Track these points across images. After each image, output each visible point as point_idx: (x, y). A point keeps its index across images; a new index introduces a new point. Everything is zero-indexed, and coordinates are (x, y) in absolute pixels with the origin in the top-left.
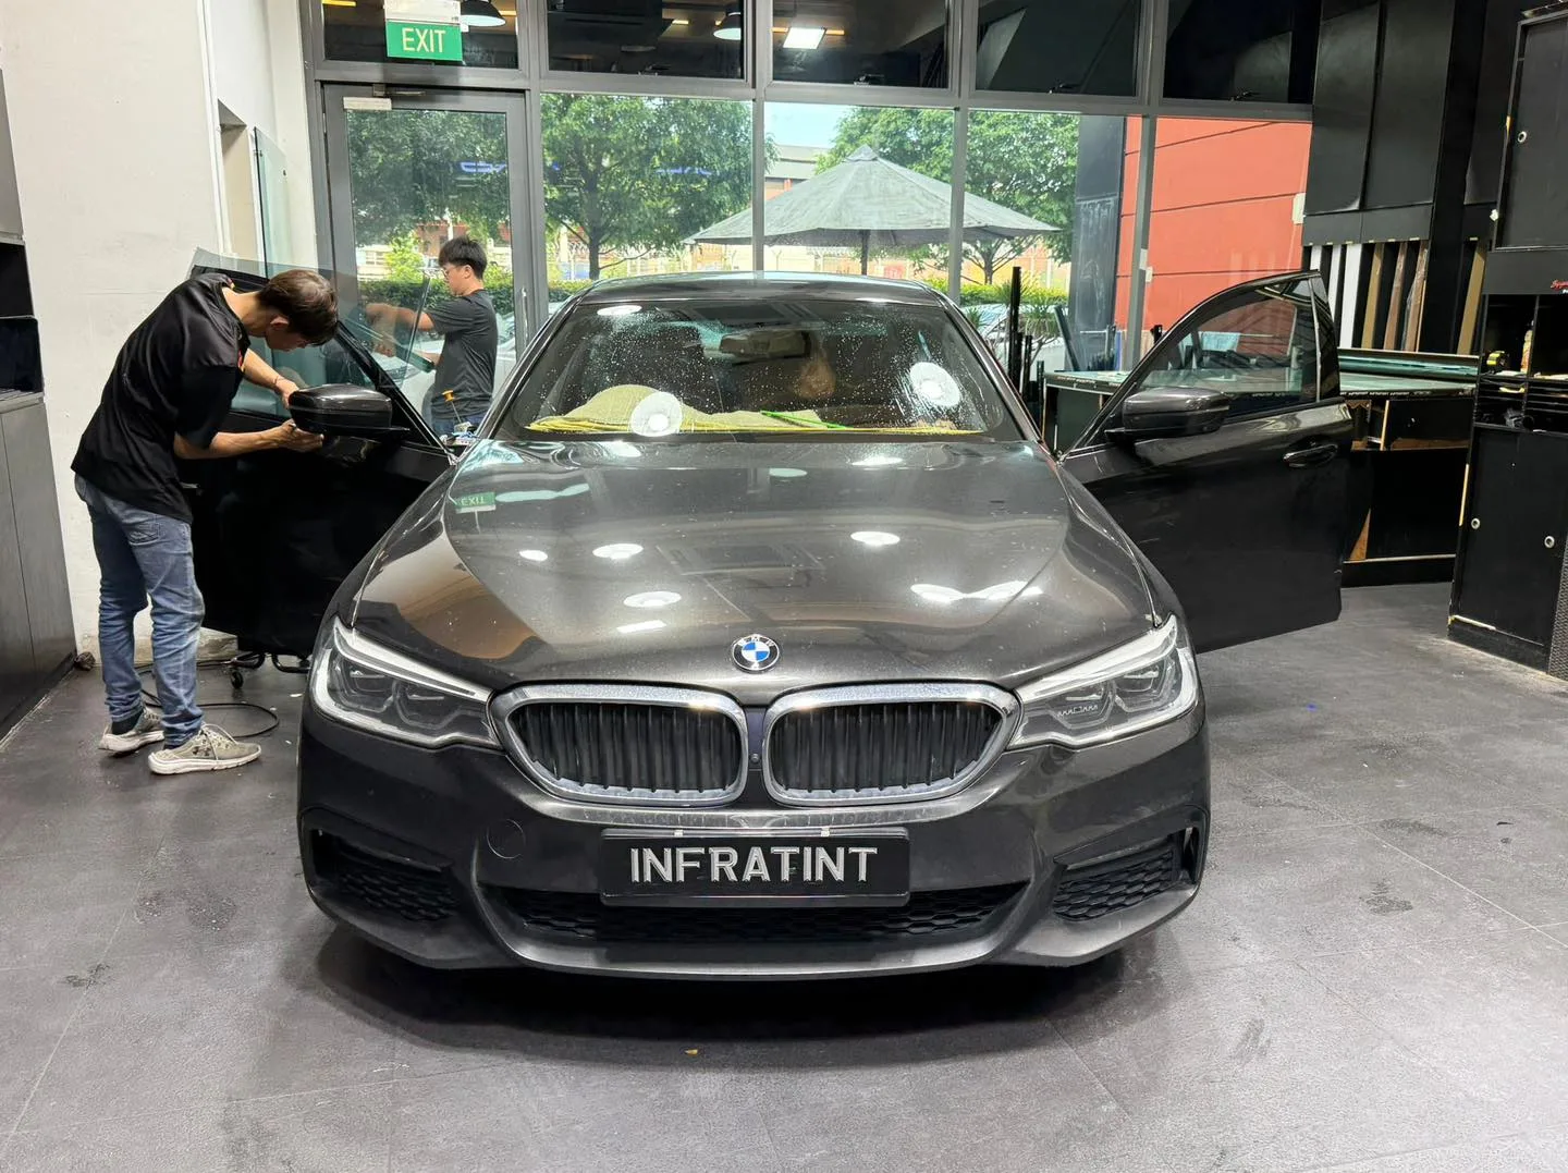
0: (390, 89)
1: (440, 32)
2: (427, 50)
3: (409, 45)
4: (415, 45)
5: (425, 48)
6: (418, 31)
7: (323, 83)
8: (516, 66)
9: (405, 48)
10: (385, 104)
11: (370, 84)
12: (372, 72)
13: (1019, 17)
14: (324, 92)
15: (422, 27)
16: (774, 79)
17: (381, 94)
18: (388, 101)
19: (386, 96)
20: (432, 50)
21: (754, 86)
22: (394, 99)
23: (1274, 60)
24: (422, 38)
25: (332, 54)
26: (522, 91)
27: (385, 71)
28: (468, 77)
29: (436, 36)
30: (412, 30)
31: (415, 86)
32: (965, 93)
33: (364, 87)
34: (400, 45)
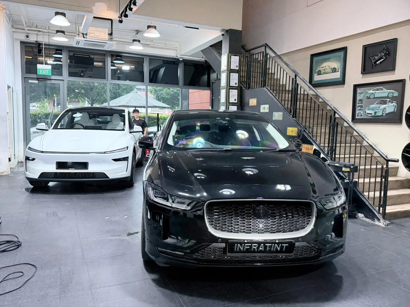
0: (38, 79)
1: (47, 70)
3: (41, 72)
4: (43, 72)
5: (44, 73)
7: (25, 78)
8: (62, 76)
10: (37, 82)
12: (34, 76)
13: (164, 68)
14: (25, 79)
15: (44, 70)
16: (111, 79)
18: (37, 81)
19: (37, 80)
20: (46, 73)
21: (107, 81)
25: (26, 73)
26: (63, 80)
27: (36, 76)
28: (52, 78)
29: (47, 71)
30: (42, 70)
31: (43, 79)
32: (147, 83)
33: (33, 79)
34: (40, 72)
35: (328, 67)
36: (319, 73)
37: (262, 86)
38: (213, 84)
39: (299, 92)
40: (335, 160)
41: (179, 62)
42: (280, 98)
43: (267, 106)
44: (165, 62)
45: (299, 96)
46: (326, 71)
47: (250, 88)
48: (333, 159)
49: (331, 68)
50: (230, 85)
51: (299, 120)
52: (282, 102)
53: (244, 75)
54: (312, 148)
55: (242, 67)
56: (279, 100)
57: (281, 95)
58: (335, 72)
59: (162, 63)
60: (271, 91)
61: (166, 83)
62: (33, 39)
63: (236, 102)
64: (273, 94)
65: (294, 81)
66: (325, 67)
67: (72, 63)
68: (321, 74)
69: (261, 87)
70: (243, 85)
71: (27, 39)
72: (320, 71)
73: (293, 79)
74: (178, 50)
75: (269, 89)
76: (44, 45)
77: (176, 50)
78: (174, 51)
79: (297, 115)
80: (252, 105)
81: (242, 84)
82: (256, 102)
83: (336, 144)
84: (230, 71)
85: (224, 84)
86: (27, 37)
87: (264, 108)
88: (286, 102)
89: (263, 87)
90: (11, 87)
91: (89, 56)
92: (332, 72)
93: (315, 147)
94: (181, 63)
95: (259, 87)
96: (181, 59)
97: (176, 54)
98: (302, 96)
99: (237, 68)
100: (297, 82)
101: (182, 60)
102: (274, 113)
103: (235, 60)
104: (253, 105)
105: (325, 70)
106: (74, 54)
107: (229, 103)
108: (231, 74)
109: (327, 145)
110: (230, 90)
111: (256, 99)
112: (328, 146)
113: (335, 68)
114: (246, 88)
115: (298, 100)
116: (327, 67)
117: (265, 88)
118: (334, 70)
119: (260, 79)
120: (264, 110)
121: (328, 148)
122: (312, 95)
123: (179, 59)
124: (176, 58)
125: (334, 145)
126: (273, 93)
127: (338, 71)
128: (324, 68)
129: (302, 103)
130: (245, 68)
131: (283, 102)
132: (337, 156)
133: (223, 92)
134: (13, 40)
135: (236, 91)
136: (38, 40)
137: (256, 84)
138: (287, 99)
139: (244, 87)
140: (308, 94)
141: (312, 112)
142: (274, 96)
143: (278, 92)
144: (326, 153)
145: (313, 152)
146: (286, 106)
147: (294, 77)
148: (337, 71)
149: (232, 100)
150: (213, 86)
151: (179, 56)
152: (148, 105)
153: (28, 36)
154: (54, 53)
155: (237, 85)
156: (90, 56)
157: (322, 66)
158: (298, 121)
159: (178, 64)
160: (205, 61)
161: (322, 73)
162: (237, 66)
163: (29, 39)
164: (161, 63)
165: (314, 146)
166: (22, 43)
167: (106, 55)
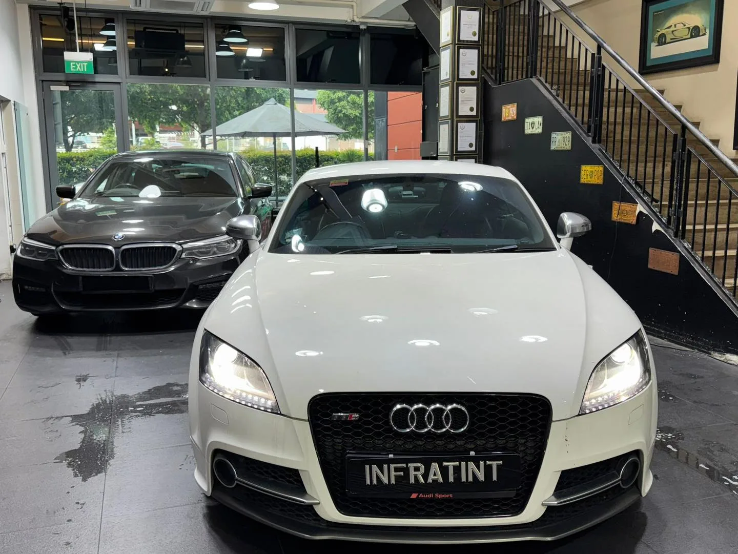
0: (68, 83)
1: (85, 64)
3: (73, 68)
4: (76, 68)
5: (80, 69)
6: (77, 64)
7: (43, 81)
8: (117, 74)
9: (72, 70)
10: (67, 88)
11: (60, 81)
12: (60, 76)
14: (43, 86)
15: (78, 62)
16: (218, 78)
17: (64, 84)
19: (66, 85)
20: (82, 70)
21: (210, 81)
22: (70, 86)
24: (78, 66)
25: (45, 71)
26: (120, 83)
27: (65, 77)
28: (97, 79)
29: (84, 65)
30: (74, 63)
31: (78, 82)
32: (292, 83)
33: (58, 82)
34: (71, 69)
35: (683, 25)
36: (662, 41)
37: (529, 76)
38: (426, 77)
39: (606, 86)
40: (683, 238)
41: (359, 33)
42: (567, 102)
43: (538, 120)
44: (331, 35)
45: (606, 94)
46: (677, 34)
47: (504, 81)
48: (680, 234)
49: (689, 28)
50: (460, 77)
51: (606, 148)
52: (570, 109)
53: (490, 53)
54: (635, 211)
55: (486, 36)
56: (565, 105)
57: (567, 93)
58: (697, 35)
59: (326, 38)
60: (547, 85)
61: (333, 81)
63: (474, 113)
64: (552, 91)
65: (597, 60)
66: (675, 26)
67: (141, 47)
68: (665, 43)
69: (527, 77)
70: (488, 74)
72: (663, 35)
73: (593, 55)
74: (355, 7)
75: (544, 81)
76: (77, 11)
77: (352, 7)
78: (347, 9)
79: (603, 137)
80: (507, 119)
81: (486, 72)
82: (515, 112)
83: (686, 200)
84: (459, 44)
85: (447, 75)
87: (533, 123)
88: (580, 109)
89: (531, 77)
90: (12, 102)
91: (175, 32)
92: (689, 36)
93: (640, 208)
94: (364, 35)
95: (522, 77)
96: (362, 27)
97: (352, 17)
98: (613, 95)
99: (476, 38)
100: (603, 62)
101: (365, 28)
102: (554, 135)
103: (471, 21)
104: (510, 118)
105: (674, 33)
106: (145, 29)
107: (458, 116)
108: (461, 51)
109: (667, 203)
110: (460, 88)
111: (515, 105)
112: (670, 206)
113: (696, 28)
114: (495, 81)
115: (605, 104)
116: (680, 26)
117: (534, 80)
118: (695, 32)
119: (525, 60)
120: (533, 128)
121: (669, 210)
122: (635, 90)
123: (359, 26)
124: (351, 24)
125: (682, 203)
126: (552, 89)
127: (704, 35)
128: (673, 28)
129: (620, 110)
130: (492, 38)
131: (573, 109)
132: (689, 227)
133: (445, 93)
135: (475, 88)
136: (64, 2)
137: (515, 72)
138: (580, 101)
139: (492, 79)
140: (625, 87)
141: (644, 128)
142: (553, 96)
143: (562, 87)
144: (664, 220)
145: (635, 218)
146: (579, 118)
147: (595, 51)
148: (701, 34)
149: (464, 110)
150: (424, 82)
151: (357, 20)
152: (297, 130)
154: (101, 27)
155: (475, 76)
156: (177, 31)
157: (668, 25)
158: (604, 151)
159: (358, 39)
160: (415, 28)
161: (668, 40)
162: (474, 34)
164: (324, 37)
165: (639, 204)
166: (33, 8)
167: (205, 25)
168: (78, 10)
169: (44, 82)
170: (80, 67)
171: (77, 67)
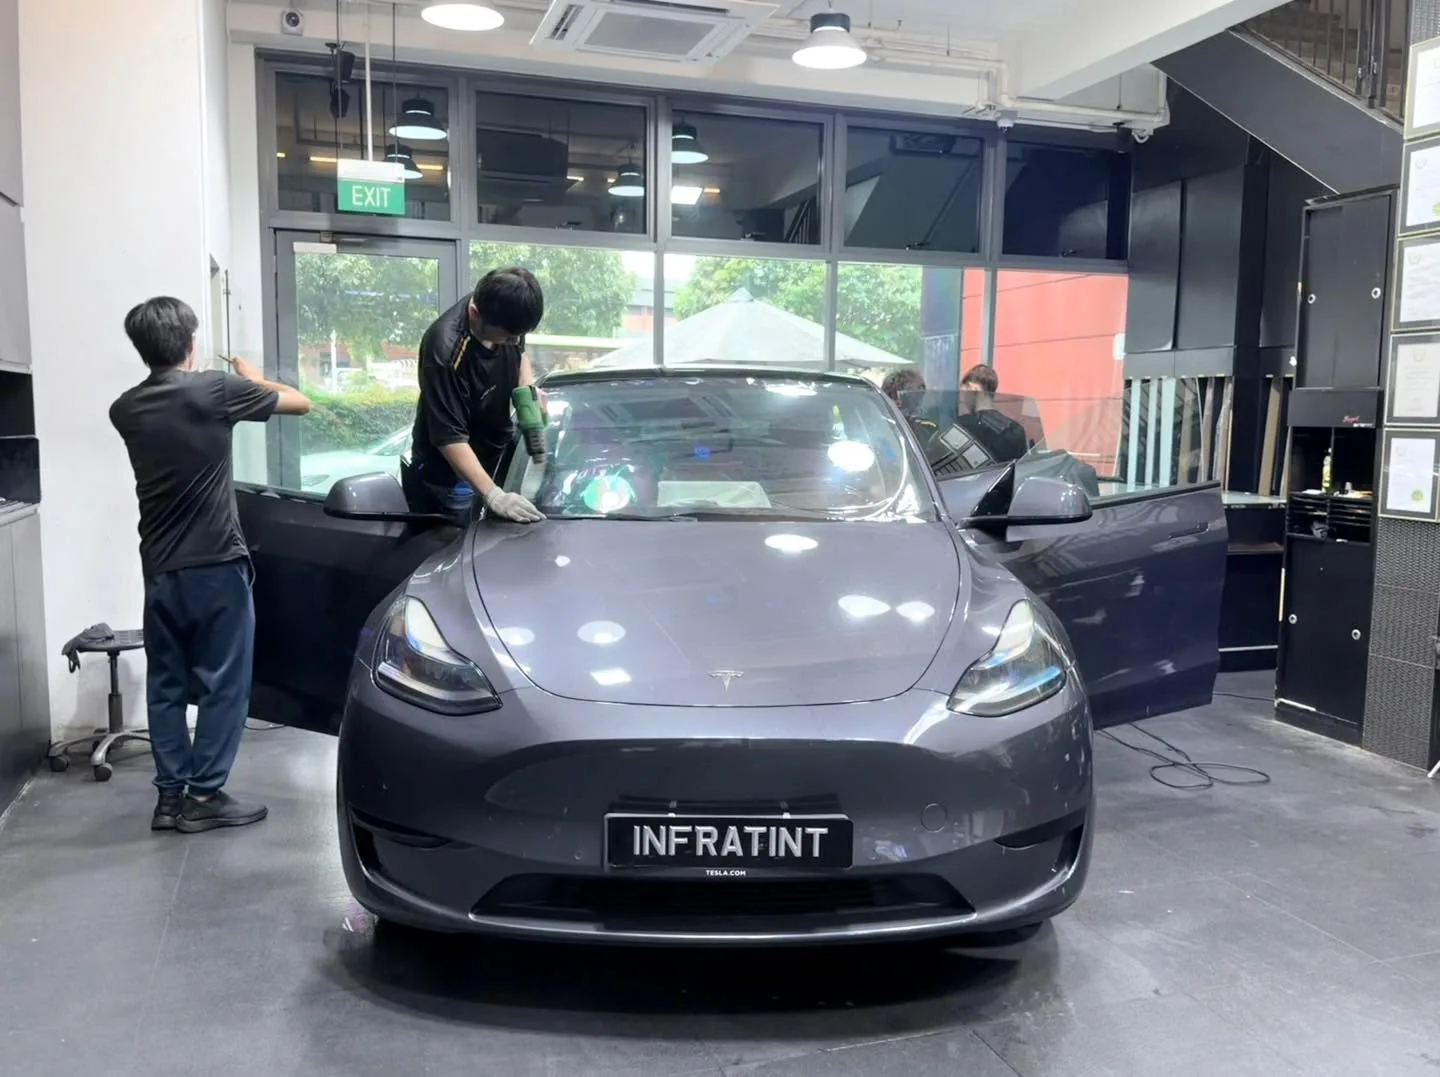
0: (336, 236)
1: (386, 190)
2: (373, 203)
3: (358, 199)
4: (363, 200)
5: (373, 201)
7: (276, 230)
8: (449, 220)
9: (355, 203)
10: (330, 249)
11: (318, 232)
12: (321, 221)
13: (874, 182)
14: (277, 239)
15: (370, 185)
16: (673, 234)
17: (328, 240)
18: (334, 246)
19: (332, 242)
20: (378, 204)
21: (655, 240)
22: (339, 244)
23: (1093, 221)
24: (370, 194)
25: (284, 205)
26: (454, 241)
27: (332, 220)
28: (405, 228)
29: (382, 193)
30: (360, 187)
31: (361, 233)
32: (836, 248)
33: (312, 234)
34: (350, 200)
41: (983, 141)
62: (318, 31)
71: (293, 29)
74: (1006, 74)
76: (372, 69)
77: (988, 75)
78: (976, 82)
86: (293, 19)
90: (223, 273)
94: (992, 144)
96: (1004, 124)
97: (986, 98)
101: (1011, 125)
123: (995, 123)
124: (981, 117)
134: (227, 37)
136: (343, 38)
150: (1308, 232)
153: (295, 15)
160: (1115, 130)
163: (299, 35)
166: (265, 57)
167: (651, 113)
168: (377, 66)
169: (278, 232)
170: (374, 196)
171: (365, 195)
